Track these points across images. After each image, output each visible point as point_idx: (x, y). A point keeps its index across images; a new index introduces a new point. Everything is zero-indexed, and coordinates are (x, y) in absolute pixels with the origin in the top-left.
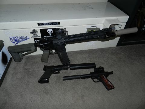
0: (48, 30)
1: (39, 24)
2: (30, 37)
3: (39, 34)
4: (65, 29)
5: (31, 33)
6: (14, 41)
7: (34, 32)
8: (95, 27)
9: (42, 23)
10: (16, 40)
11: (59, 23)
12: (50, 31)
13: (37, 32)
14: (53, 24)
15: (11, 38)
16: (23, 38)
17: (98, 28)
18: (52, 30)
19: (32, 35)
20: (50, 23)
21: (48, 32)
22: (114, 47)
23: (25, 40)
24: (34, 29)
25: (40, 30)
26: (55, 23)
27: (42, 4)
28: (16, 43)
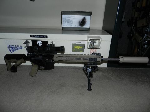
0: (38, 42)
1: (31, 36)
2: (23, 47)
3: (31, 45)
4: (52, 42)
5: (24, 43)
6: (10, 49)
7: (27, 42)
8: (80, 43)
9: (33, 36)
10: (12, 49)
11: (47, 37)
12: (40, 43)
13: (29, 43)
14: (42, 37)
15: (9, 46)
16: (17, 47)
17: (82, 44)
18: (41, 42)
19: (25, 45)
20: (40, 36)
21: (38, 44)
23: (19, 49)
24: (27, 40)
25: (32, 41)
26: (44, 36)
28: (12, 51)
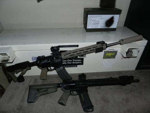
1: (59, 46)
5: (51, 54)
8: (113, 50)
11: (77, 46)
14: (72, 47)
15: (33, 58)
17: (115, 51)
20: (69, 46)
22: (133, 71)
25: (60, 51)
26: (74, 45)
27: (62, 29)
